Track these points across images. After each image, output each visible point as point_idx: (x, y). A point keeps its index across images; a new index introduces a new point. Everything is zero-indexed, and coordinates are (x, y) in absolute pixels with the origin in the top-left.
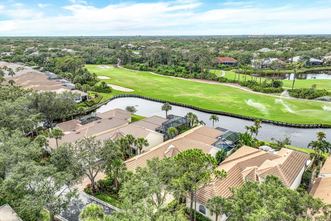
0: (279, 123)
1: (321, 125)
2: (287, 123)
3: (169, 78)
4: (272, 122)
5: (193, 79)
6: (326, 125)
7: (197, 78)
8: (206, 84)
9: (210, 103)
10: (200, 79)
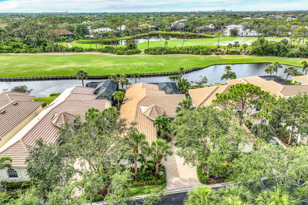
0: (169, 73)
1: (194, 69)
2: (175, 72)
3: (9, 55)
4: (164, 74)
5: (42, 53)
6: (197, 68)
7: (47, 52)
8: (64, 55)
9: (96, 70)
10: (51, 51)
